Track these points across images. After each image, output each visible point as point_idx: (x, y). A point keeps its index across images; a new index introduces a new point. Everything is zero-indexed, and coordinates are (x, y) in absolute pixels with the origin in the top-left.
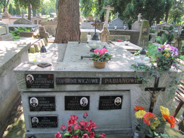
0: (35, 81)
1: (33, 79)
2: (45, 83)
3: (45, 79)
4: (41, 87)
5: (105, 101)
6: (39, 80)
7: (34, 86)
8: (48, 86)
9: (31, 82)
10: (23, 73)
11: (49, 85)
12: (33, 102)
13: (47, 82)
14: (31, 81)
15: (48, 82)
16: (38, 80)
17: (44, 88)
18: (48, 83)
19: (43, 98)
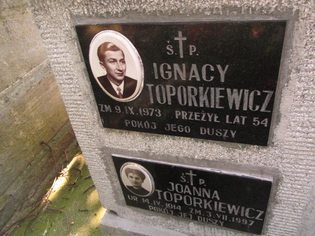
19: (180, 38)
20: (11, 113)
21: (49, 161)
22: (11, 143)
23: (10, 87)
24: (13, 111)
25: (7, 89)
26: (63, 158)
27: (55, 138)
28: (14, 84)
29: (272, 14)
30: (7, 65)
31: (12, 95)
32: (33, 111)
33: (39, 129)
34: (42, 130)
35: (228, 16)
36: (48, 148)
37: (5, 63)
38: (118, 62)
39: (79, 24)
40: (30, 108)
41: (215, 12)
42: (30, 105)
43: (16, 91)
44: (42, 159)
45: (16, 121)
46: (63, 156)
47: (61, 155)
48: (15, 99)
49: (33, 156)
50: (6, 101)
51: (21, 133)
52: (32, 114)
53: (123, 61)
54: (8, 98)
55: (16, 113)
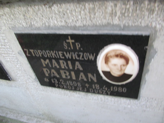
5: (50, 59)
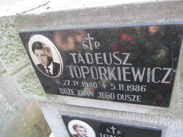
0: (70, 67)
1: (57, 58)
2: (122, 82)
3: (123, 57)
4: (101, 94)
6: (89, 66)
7: (70, 87)
8: (135, 93)
9: (51, 71)
10: (14, 31)
11: (142, 89)
12: (78, 133)
13: (130, 76)
14: (51, 67)
15: (138, 75)
16: (81, 64)
17: (116, 100)
18: (138, 82)
19: (113, 128)
20: (19, 115)
21: (39, 135)
22: (20, 131)
23: (18, 100)
24: (20, 114)
25: (16, 101)
26: (46, 131)
27: (42, 121)
28: (19, 98)
29: (155, 126)
30: (16, 89)
31: (19, 104)
32: (30, 110)
33: (34, 118)
34: (35, 118)
35: (135, 124)
36: (38, 127)
37: (15, 88)
38: (83, 132)
39: (63, 114)
40: (28, 109)
41: (129, 121)
42: (28, 108)
43: (21, 102)
44: (36, 135)
45: (22, 118)
46: (46, 129)
47: (45, 130)
48: (21, 107)
49: (31, 134)
50: (16, 109)
51: (25, 124)
52: (30, 112)
53: (85, 131)
54: (17, 107)
55: (22, 114)
